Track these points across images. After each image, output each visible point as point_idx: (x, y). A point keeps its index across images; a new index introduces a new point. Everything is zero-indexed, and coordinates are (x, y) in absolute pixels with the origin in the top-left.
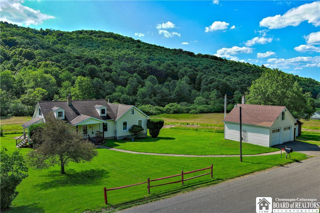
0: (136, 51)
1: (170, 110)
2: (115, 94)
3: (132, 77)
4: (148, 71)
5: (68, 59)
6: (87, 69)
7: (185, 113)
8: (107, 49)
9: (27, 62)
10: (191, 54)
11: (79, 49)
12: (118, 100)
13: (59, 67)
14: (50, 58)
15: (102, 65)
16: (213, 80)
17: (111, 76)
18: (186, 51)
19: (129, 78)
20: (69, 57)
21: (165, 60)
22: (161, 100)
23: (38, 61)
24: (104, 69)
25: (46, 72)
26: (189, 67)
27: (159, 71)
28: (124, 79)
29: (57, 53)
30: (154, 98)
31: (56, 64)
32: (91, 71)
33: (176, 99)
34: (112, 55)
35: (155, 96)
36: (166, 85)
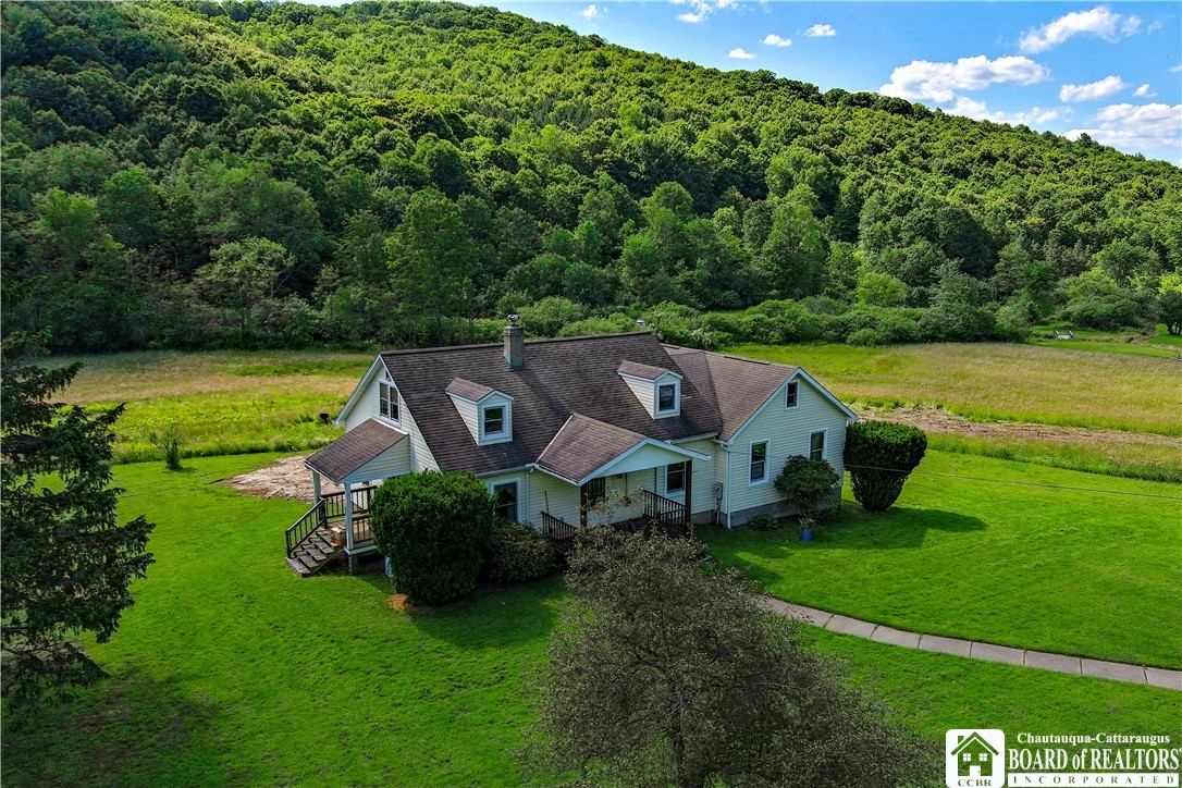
0: (593, 81)
1: (771, 326)
2: (539, 259)
3: (595, 186)
4: (649, 163)
5: (349, 118)
6: (426, 159)
7: (830, 342)
8: (483, 73)
9: (198, 129)
10: (804, 92)
12: (553, 284)
13: (319, 148)
14: (279, 113)
15: (476, 140)
16: (910, 200)
17: (513, 184)
18: (784, 83)
19: (585, 192)
20: (350, 109)
21: (709, 115)
22: (712, 283)
23: (240, 127)
24: (486, 156)
26: (809, 146)
27: (692, 162)
28: (563, 195)
29: (304, 91)
30: (685, 274)
31: (306, 138)
32: (440, 166)
34: (502, 97)
35: (691, 264)
36: (722, 218)
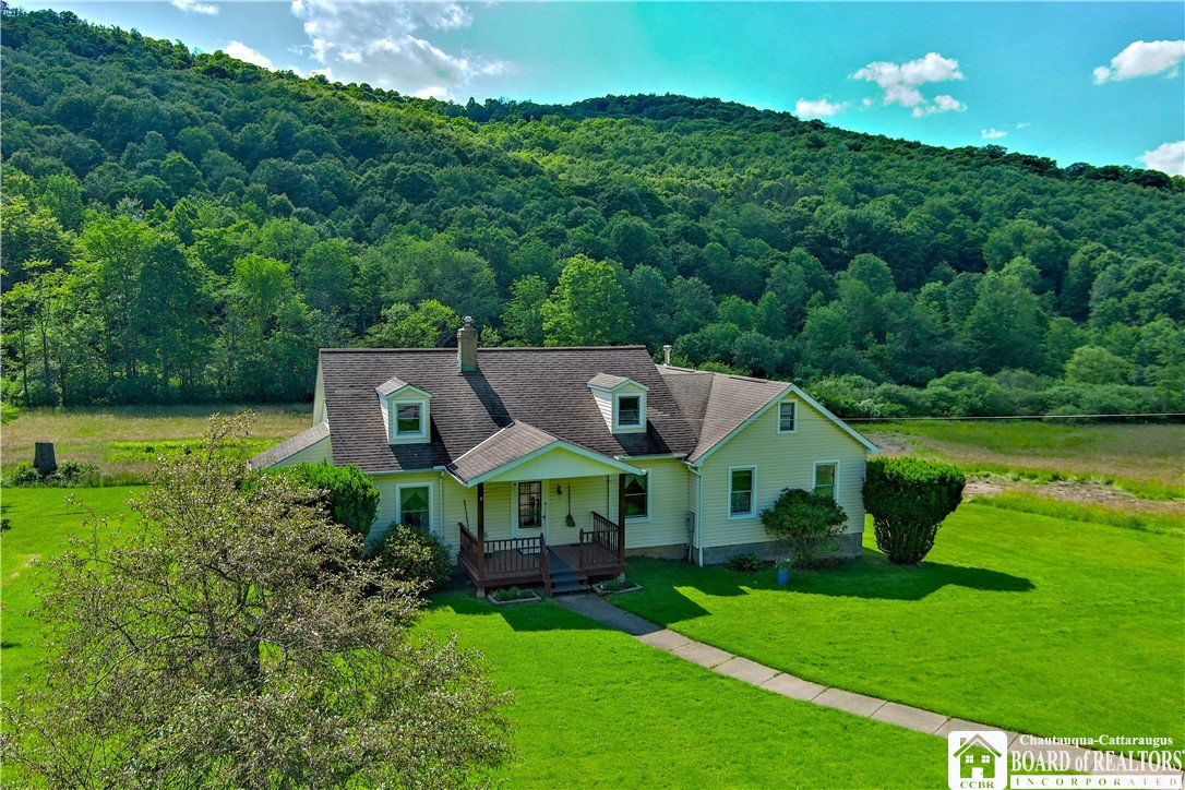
0: (804, 161)
1: (953, 401)
2: (711, 329)
3: (787, 260)
4: (852, 238)
5: (546, 199)
6: (612, 234)
7: (1024, 419)
8: (693, 157)
9: (407, 210)
10: (1042, 167)
11: (592, 163)
12: (723, 353)
13: (514, 225)
14: (483, 194)
15: (670, 216)
16: (1151, 275)
17: (701, 258)
18: (1016, 157)
19: (772, 265)
20: (550, 190)
21: (926, 191)
22: (905, 358)
23: (444, 207)
24: (677, 233)
25: (464, 244)
26: (1035, 219)
27: (899, 237)
28: (750, 268)
29: (512, 176)
30: (874, 349)
31: (502, 217)
32: (625, 240)
33: (976, 355)
34: (709, 179)
35: (881, 338)
36: (930, 294)
